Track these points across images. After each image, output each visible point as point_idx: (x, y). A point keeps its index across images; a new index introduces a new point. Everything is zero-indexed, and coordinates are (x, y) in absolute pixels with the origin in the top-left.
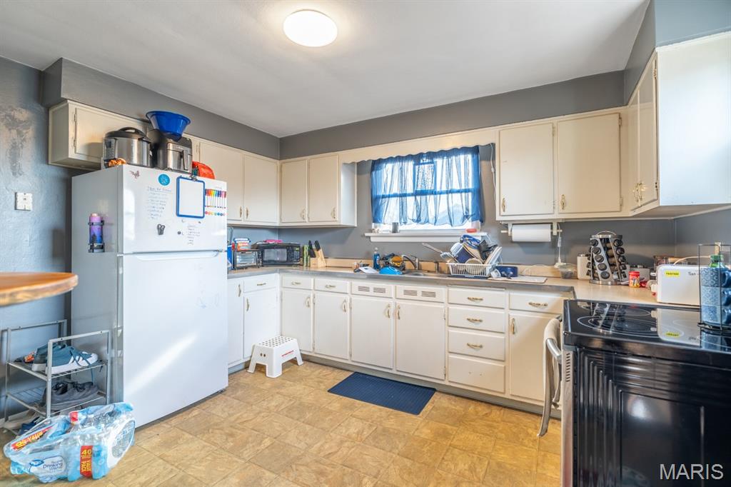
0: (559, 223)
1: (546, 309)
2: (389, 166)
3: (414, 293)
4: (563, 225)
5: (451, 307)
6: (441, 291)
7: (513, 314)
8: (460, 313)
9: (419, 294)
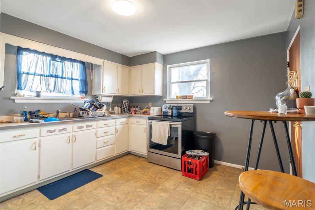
0: (113, 97)
1: (124, 123)
2: (32, 55)
3: (83, 127)
4: (114, 97)
5: (98, 129)
6: (94, 124)
7: (117, 127)
8: (101, 131)
9: (85, 127)
